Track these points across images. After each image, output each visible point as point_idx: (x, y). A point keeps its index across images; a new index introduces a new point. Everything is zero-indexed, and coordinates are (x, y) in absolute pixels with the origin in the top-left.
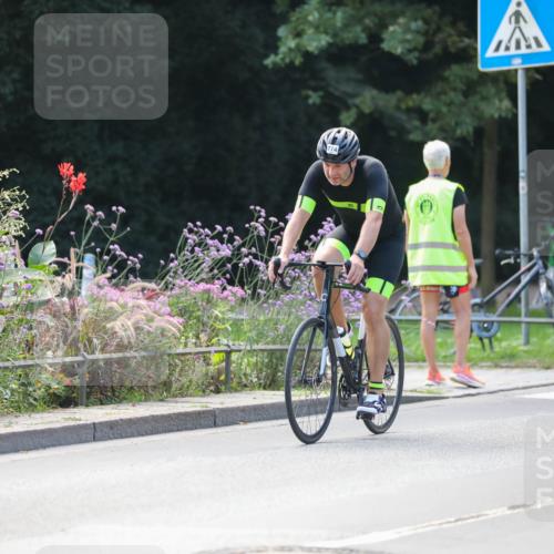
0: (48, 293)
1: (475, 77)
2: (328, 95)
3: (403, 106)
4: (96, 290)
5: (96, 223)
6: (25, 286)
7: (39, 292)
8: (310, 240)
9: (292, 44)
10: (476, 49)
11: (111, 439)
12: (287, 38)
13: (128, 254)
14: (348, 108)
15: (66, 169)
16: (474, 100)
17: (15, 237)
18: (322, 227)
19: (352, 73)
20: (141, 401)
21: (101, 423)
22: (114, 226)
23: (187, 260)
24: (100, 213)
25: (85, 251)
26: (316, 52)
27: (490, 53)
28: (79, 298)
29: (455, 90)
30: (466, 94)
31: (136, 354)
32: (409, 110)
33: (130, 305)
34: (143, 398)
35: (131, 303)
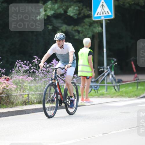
1: (92, 22)
2: (54, 27)
3: (73, 29)
9: (44, 13)
10: (92, 14)
13: (1, 69)
14: (59, 30)
16: (92, 28)
18: (52, 61)
19: (60, 21)
20: (5, 107)
23: (17, 70)
26: (50, 15)
27: (96, 15)
29: (87, 25)
30: (90, 26)
31: (4, 95)
32: (75, 31)
34: (6, 107)
35: (2, 82)
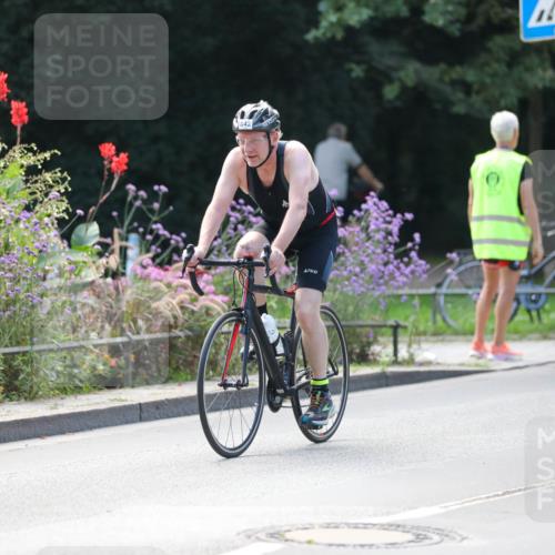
0: (91, 274)
1: (518, 47)
2: (371, 69)
3: (447, 79)
4: (139, 270)
5: (138, 203)
6: (68, 268)
7: (83, 274)
8: (354, 215)
9: (333, 18)
10: (518, 19)
11: (156, 419)
12: (328, 12)
13: (171, 233)
14: (391, 81)
15: (108, 149)
16: (518, 71)
17: (57, 219)
18: (365, 202)
19: (395, 46)
20: (187, 380)
21: (147, 404)
22: (156, 206)
23: (230, 238)
24: (142, 193)
25: (129, 232)
26: (358, 26)
27: (533, 23)
28: (123, 279)
29: (498, 60)
30: (510, 65)
31: (181, 334)
32: (454, 83)
33: (174, 284)
34: (189, 377)
35: (176, 282)
